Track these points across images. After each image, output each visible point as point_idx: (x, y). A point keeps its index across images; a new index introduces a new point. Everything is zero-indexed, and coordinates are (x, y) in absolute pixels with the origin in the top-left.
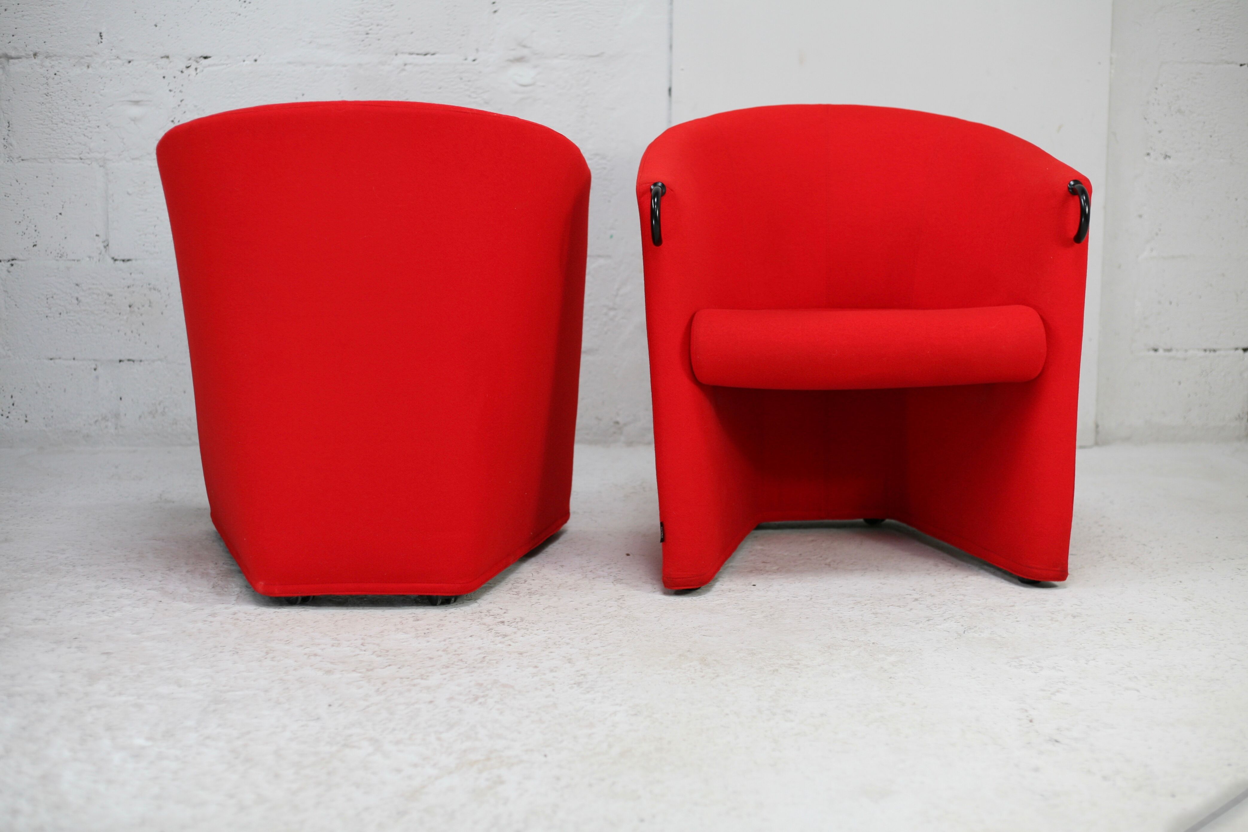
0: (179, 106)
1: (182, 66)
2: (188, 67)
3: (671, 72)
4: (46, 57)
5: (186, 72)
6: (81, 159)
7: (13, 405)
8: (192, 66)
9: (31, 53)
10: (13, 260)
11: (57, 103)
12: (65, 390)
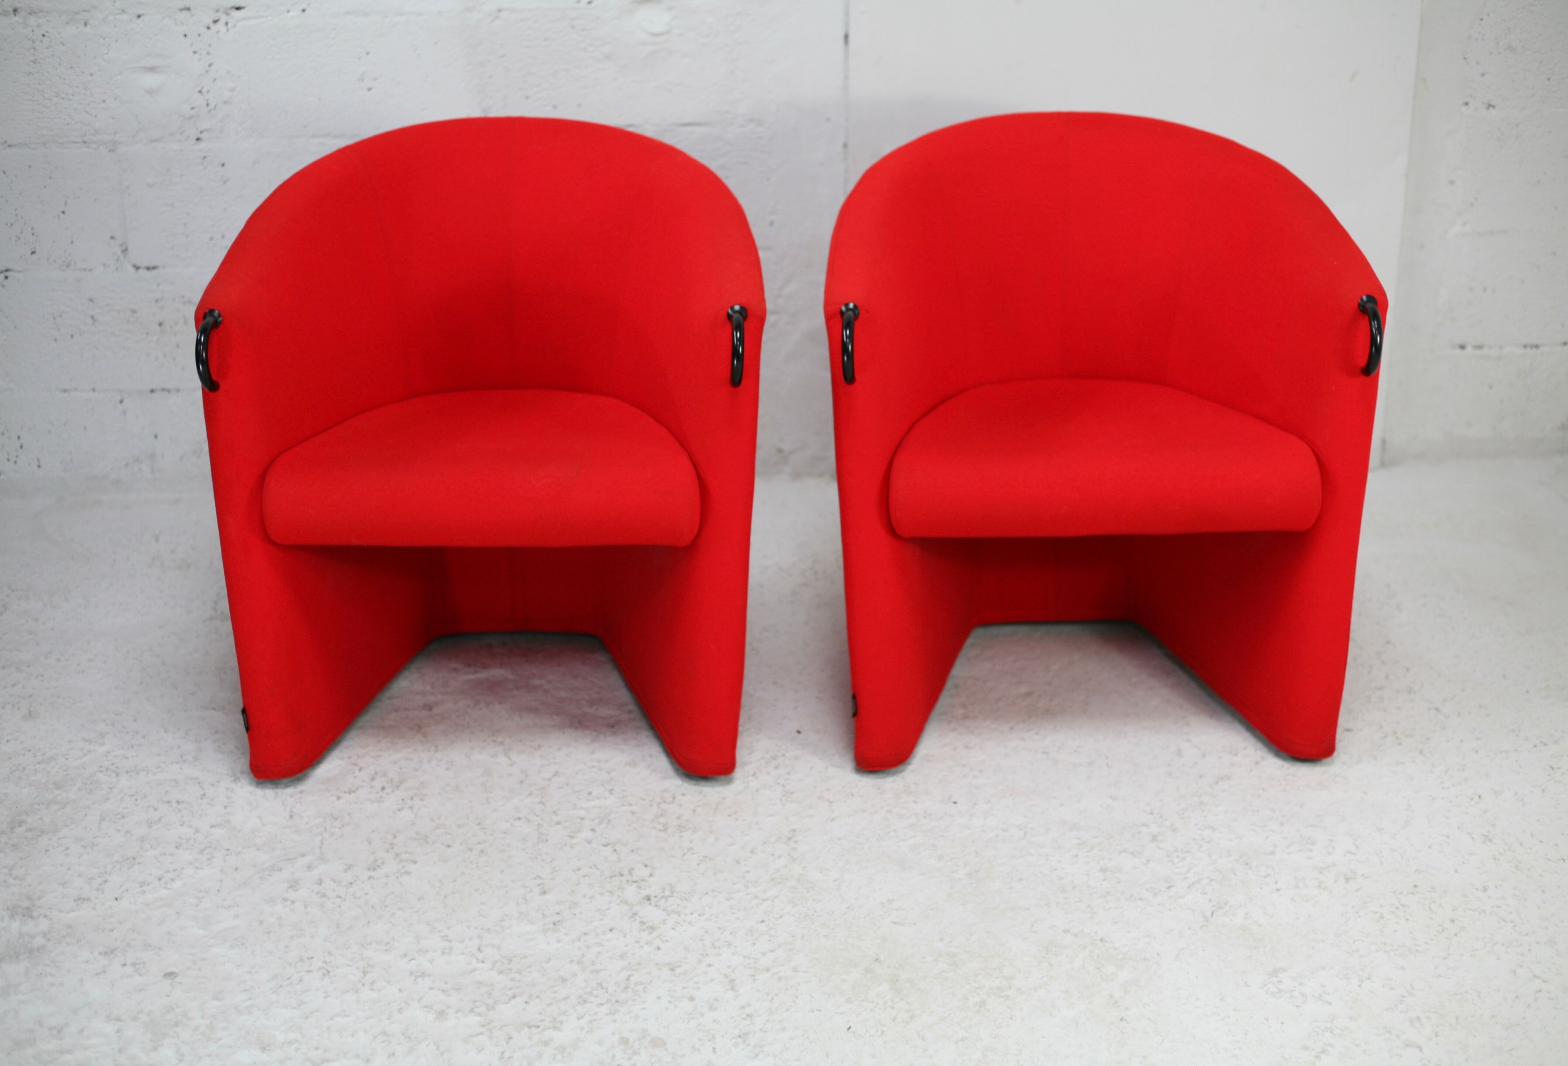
0: (207, 71)
1: (209, 21)
2: (215, 22)
3: (847, 14)
4: (30, 14)
5: (214, 28)
6: (84, 142)
7: (21, 447)
8: (221, 20)
9: (10, 9)
10: (7, 270)
11: (48, 72)
12: (85, 429)
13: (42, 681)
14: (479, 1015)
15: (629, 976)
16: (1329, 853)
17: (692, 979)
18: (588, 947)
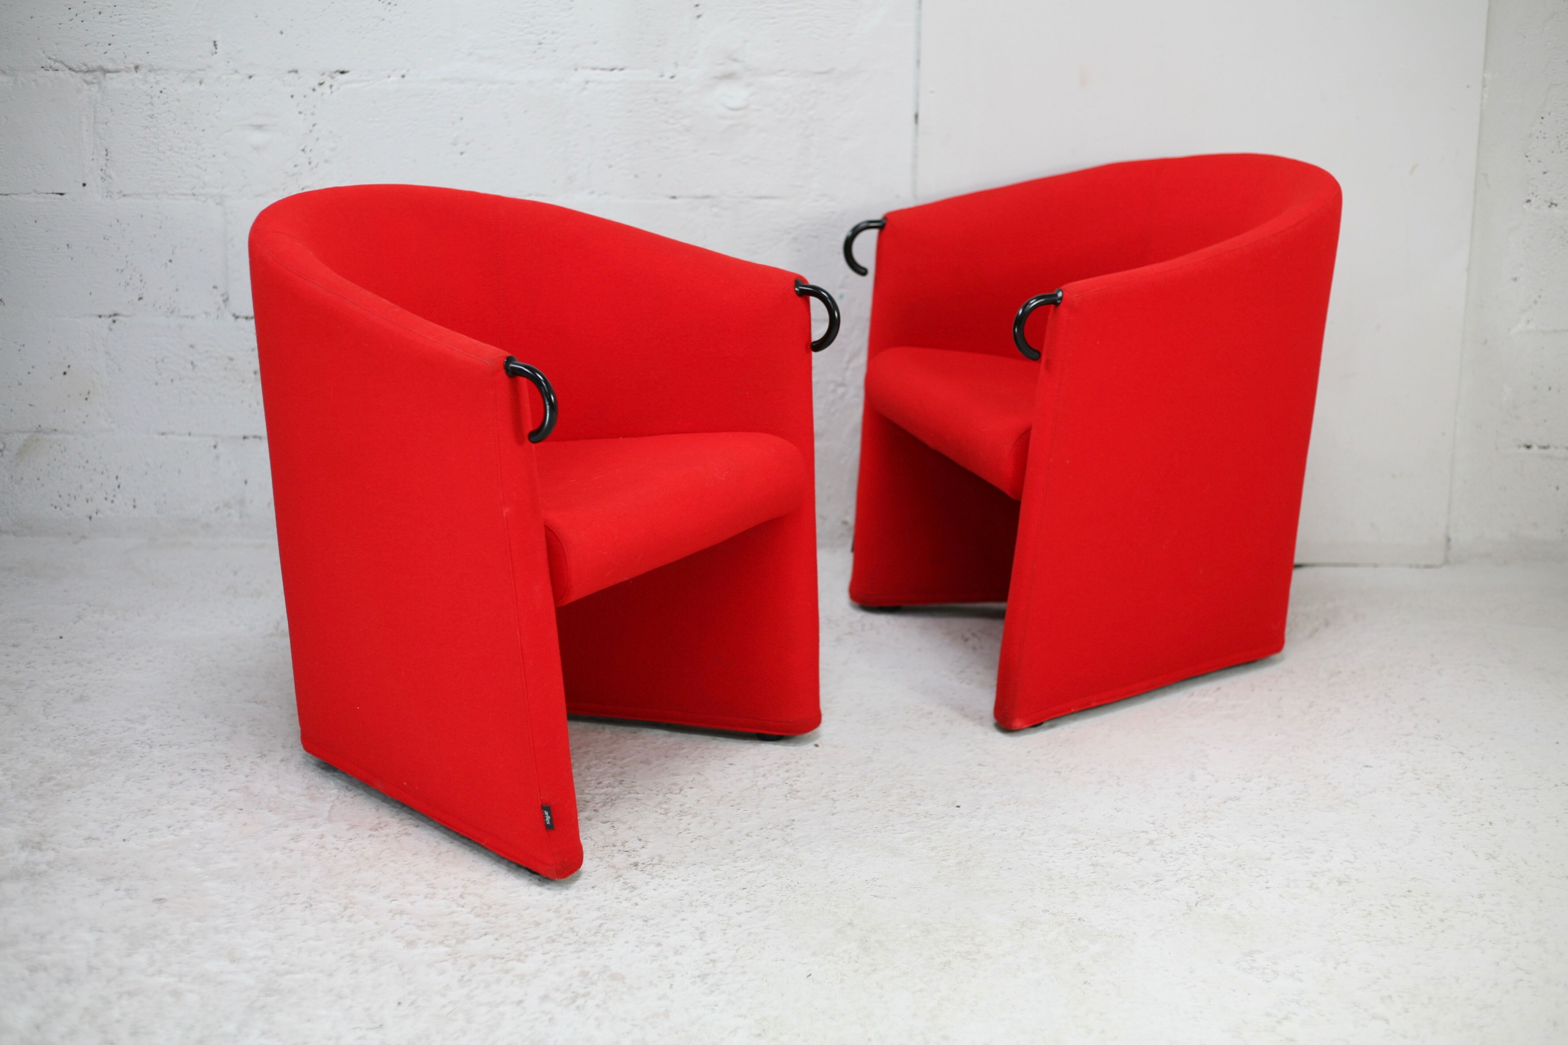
0: (311, 131)
1: (314, 83)
2: (321, 84)
3: (917, 94)
4: (150, 71)
5: (319, 90)
6: (194, 195)
7: (119, 487)
8: (325, 83)
9: (132, 66)
10: (115, 315)
11: (164, 127)
12: (179, 471)
13: (99, 674)
14: (448, 946)
15: (602, 924)
16: (1326, 861)
17: (663, 930)
18: (568, 900)
